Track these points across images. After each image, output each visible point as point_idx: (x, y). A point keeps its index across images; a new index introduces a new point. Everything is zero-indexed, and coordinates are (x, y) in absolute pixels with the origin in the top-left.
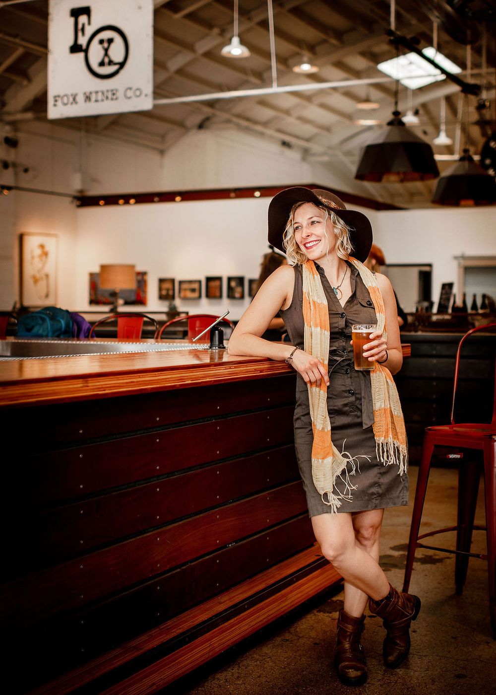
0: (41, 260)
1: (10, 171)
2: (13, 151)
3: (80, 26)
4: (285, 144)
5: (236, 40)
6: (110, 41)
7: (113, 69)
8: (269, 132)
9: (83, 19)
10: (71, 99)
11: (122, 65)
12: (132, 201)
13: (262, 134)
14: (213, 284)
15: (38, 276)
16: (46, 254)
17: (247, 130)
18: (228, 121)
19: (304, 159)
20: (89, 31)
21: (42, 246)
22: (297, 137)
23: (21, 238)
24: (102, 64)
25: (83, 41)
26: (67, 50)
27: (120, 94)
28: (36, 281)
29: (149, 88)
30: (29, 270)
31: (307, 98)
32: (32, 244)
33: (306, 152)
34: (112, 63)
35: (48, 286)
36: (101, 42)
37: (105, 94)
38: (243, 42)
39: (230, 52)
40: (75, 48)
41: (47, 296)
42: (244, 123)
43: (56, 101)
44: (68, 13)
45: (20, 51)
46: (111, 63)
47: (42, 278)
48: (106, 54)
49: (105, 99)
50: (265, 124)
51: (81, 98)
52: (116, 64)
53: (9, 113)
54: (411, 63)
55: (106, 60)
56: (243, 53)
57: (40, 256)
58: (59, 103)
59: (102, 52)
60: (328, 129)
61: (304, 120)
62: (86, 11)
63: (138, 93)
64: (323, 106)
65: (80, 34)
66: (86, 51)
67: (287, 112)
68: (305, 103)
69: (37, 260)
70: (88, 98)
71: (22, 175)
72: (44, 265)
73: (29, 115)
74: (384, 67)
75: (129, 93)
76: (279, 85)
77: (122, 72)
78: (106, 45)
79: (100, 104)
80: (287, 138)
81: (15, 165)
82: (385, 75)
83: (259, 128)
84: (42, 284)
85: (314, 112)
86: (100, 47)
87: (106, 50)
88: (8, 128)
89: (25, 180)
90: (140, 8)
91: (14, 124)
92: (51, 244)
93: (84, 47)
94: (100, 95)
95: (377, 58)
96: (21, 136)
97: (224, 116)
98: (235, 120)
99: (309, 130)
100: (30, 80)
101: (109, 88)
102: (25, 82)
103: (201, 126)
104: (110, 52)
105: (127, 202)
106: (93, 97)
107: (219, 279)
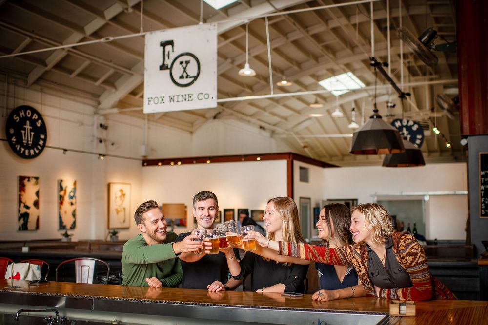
0: (121, 199)
1: (103, 144)
2: (104, 131)
3: (166, 53)
4: (261, 127)
5: (247, 66)
6: (187, 62)
7: (189, 80)
8: (253, 120)
9: (168, 48)
10: (160, 100)
11: (196, 78)
12: (179, 163)
13: (249, 122)
14: (228, 213)
15: (119, 209)
16: (124, 195)
17: (241, 119)
18: (232, 114)
19: (272, 137)
20: (173, 56)
21: (122, 191)
22: (270, 124)
23: (109, 186)
24: (182, 77)
25: (168, 62)
26: (158, 68)
27: (194, 97)
28: (118, 212)
29: (214, 93)
30: (114, 206)
31: (276, 101)
32: (115, 190)
33: (273, 132)
34: (189, 77)
35: (125, 216)
36: (181, 63)
37: (184, 96)
38: (251, 67)
39: (244, 73)
40: (163, 67)
41: (124, 221)
42: (240, 115)
43: (149, 101)
44: (159, 44)
45: (112, 71)
46: (187, 76)
47: (121, 211)
48: (185, 71)
49: (184, 100)
50: (251, 116)
51: (167, 100)
52: (191, 77)
53: (103, 109)
54: (338, 81)
55: (185, 75)
56: (251, 73)
57: (120, 197)
58: (152, 103)
59: (182, 70)
60: (286, 119)
61: (274, 114)
62: (171, 43)
63: (207, 96)
64: (285, 106)
65: (166, 58)
66: (171, 69)
67: (264, 109)
68: (275, 103)
69: (118, 199)
70: (172, 100)
71: (111, 147)
72: (123, 202)
73: (116, 110)
74: (323, 83)
75: (201, 97)
76: (274, 93)
77: (196, 83)
78: (184, 65)
79: (180, 103)
80: (263, 124)
81: (105, 141)
82: (324, 89)
83: (249, 118)
84: (121, 214)
85: (280, 110)
86: (180, 66)
87: (185, 69)
88: (102, 118)
89: (112, 150)
90: (208, 41)
91: (106, 116)
92: (127, 189)
93: (169, 67)
94: (180, 97)
95: (318, 78)
96: (110, 123)
97: (229, 111)
98: (235, 113)
99: (275, 119)
100: (116, 89)
101: (187, 93)
102: (114, 90)
103: (215, 118)
104: (187, 70)
105: (176, 163)
106: (176, 99)
107: (233, 210)
